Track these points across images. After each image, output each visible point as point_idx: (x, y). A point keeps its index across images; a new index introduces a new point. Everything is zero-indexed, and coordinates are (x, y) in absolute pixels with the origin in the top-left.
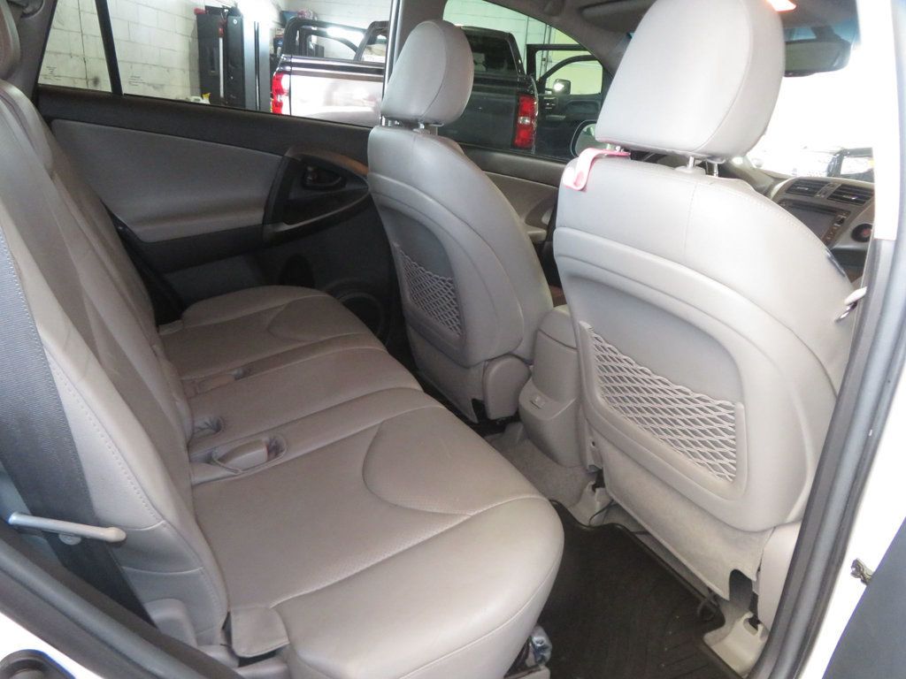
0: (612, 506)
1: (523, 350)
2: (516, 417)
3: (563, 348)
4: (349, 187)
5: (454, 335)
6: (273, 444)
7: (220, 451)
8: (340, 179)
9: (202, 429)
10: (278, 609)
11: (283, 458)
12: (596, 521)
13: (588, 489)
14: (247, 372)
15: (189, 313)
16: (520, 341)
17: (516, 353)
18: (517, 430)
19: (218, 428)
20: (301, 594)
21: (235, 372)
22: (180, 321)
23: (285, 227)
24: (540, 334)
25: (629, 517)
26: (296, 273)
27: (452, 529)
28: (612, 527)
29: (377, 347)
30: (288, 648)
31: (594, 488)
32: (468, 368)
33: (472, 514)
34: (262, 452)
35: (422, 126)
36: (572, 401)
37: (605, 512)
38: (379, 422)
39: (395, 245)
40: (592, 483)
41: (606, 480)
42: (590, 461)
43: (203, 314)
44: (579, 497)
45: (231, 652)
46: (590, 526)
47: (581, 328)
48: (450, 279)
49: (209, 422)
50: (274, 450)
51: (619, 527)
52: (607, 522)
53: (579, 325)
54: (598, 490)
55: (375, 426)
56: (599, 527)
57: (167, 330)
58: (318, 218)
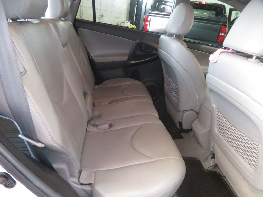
0: (216, 166)
1: (196, 109)
2: (190, 130)
3: (208, 111)
4: (154, 52)
5: (176, 101)
6: (111, 124)
7: (97, 123)
8: (151, 49)
9: (96, 116)
10: (95, 172)
11: (110, 129)
12: (210, 169)
13: (210, 158)
14: (113, 102)
15: (104, 83)
16: (197, 106)
17: (194, 110)
18: (191, 134)
19: (99, 116)
20: (103, 169)
21: (109, 101)
22: (101, 85)
23: (133, 62)
24: (202, 105)
25: (221, 171)
26: (135, 76)
28: (215, 172)
29: (149, 100)
30: (93, 184)
31: (212, 158)
32: (178, 112)
33: (157, 159)
34: (107, 126)
35: (175, 36)
36: (209, 129)
37: (214, 166)
38: (141, 124)
39: (164, 71)
40: (212, 156)
41: (215, 157)
42: (211, 149)
43: (108, 84)
44: (206, 159)
45: (79, 181)
46: (207, 170)
47: (213, 107)
48: (176, 84)
49: (98, 114)
50: (111, 126)
51: (218, 173)
52: (214, 170)
53: (212, 105)
54: (213, 159)
56: (210, 171)
57: (97, 87)
58: (143, 60)
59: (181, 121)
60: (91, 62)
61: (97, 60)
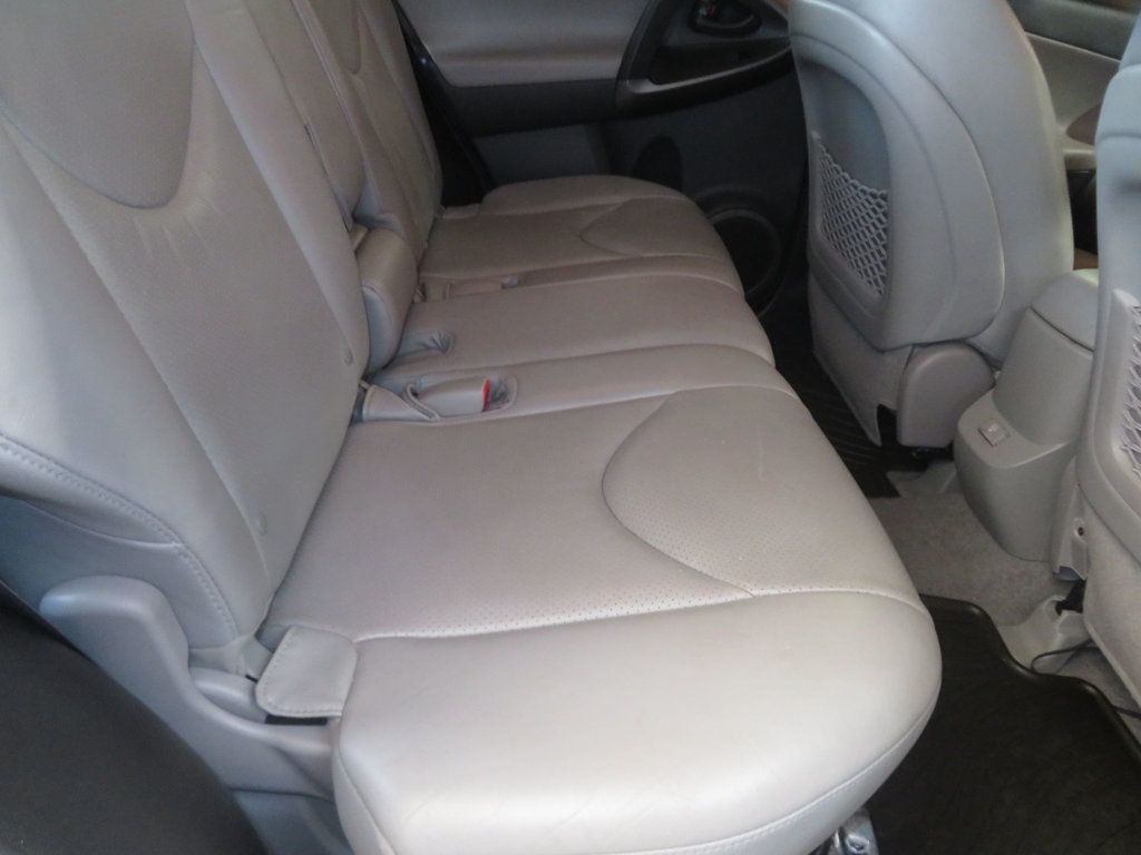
0: (1085, 649)
1: (987, 339)
2: (946, 453)
3: (1069, 345)
4: (765, 33)
5: (871, 293)
6: (503, 388)
7: (426, 382)
8: (752, 17)
9: (428, 348)
10: (361, 649)
11: (493, 415)
12: (1044, 666)
13: (1047, 607)
14: (526, 279)
15: (491, 197)
16: (992, 321)
17: (973, 341)
18: (946, 474)
19: (445, 348)
20: (414, 634)
21: (507, 281)
22: (477, 205)
23: (649, 88)
24: (1031, 315)
25: (1115, 680)
26: (658, 165)
27: (706, 609)
28: (1075, 685)
29: (727, 280)
30: (338, 720)
31: (1060, 607)
32: (882, 352)
33: (756, 592)
34: (477, 395)
36: (1060, 446)
37: (1069, 654)
38: (673, 392)
39: (814, 135)
40: (1061, 598)
41: (1088, 602)
42: (1065, 559)
43: (509, 201)
44: (1026, 612)
45: (253, 694)
46: (1032, 670)
47: (1115, 302)
48: (884, 192)
49: (436, 338)
50: (493, 398)
51: (1090, 689)
52: (1066, 673)
53: (1113, 296)
54: (1066, 614)
55: (661, 397)
56: (1048, 677)
57: (453, 214)
58: (701, 80)
59: (890, 404)
60: (427, 81)
61: (458, 74)
